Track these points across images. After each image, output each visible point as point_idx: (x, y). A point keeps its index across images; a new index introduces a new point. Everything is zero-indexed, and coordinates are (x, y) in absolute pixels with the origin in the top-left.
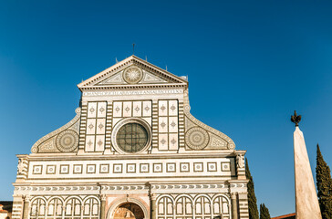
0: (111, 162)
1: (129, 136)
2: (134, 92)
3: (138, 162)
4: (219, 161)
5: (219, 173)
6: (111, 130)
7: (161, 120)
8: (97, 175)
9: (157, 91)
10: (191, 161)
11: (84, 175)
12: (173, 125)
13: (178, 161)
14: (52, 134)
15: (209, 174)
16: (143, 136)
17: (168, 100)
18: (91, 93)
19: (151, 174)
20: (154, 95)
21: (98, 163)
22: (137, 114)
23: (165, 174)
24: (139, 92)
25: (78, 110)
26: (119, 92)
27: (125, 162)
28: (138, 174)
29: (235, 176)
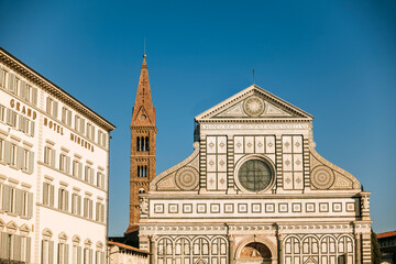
0: (236, 202)
1: (251, 174)
2: (256, 126)
3: (263, 202)
4: (344, 201)
5: (344, 213)
6: (234, 168)
7: (285, 157)
8: (222, 214)
9: (281, 126)
10: (317, 201)
11: (208, 214)
12: (298, 163)
13: (304, 201)
14: (171, 170)
15: (334, 214)
16: (265, 173)
17: (292, 135)
18: (210, 126)
19: (277, 214)
20: (278, 129)
21: (222, 202)
22: (260, 150)
23: (290, 214)
24: (261, 126)
25: (197, 144)
26: (240, 126)
27: (250, 202)
28: (263, 214)
29: (359, 217)
